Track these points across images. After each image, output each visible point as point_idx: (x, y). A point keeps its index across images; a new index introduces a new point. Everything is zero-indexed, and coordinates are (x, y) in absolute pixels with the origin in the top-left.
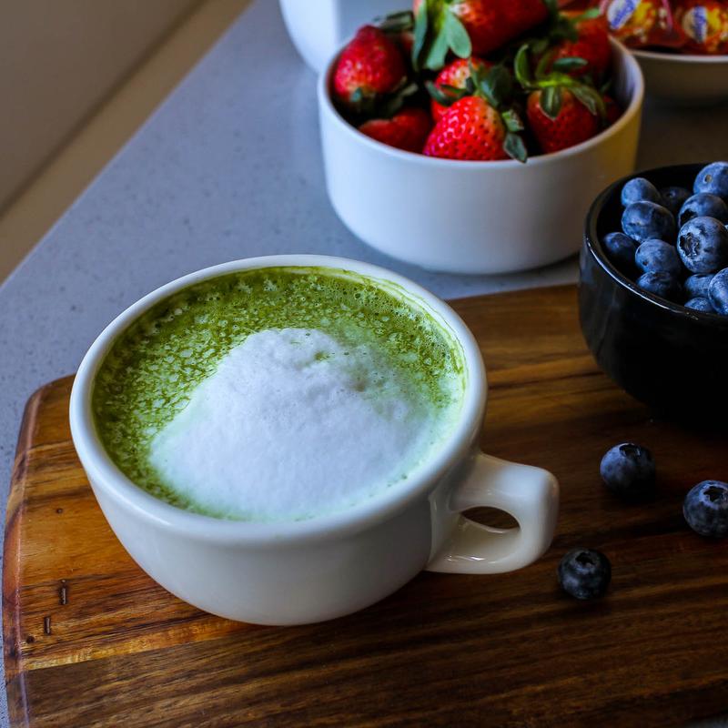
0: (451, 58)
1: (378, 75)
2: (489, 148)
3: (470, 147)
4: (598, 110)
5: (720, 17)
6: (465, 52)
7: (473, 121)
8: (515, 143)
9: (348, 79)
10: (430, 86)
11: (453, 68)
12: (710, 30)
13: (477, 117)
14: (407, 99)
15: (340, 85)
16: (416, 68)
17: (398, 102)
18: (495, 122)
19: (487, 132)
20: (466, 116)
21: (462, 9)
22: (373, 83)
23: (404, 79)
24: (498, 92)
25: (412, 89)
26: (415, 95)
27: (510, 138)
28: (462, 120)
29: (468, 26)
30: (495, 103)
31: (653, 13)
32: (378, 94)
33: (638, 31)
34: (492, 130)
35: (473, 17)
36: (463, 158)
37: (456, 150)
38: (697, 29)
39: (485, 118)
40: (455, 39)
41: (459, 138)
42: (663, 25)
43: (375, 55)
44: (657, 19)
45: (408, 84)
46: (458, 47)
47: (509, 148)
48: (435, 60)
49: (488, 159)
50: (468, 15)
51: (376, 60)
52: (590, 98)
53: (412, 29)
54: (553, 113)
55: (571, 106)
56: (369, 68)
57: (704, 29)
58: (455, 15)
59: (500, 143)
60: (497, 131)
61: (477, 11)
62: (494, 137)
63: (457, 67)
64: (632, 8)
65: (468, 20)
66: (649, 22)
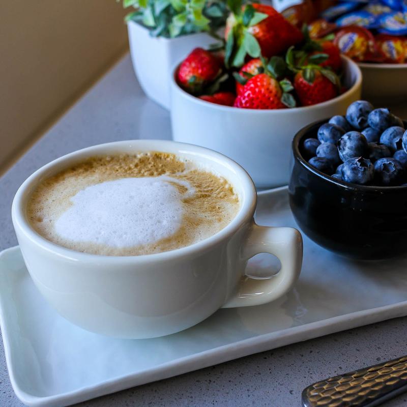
0: (248, 59)
1: (205, 69)
2: (273, 102)
3: (261, 102)
4: (337, 82)
5: (402, 45)
6: (257, 53)
7: (263, 86)
8: (288, 98)
9: (187, 73)
10: (236, 75)
11: (249, 64)
12: (398, 53)
13: (265, 83)
14: (222, 84)
15: (182, 77)
16: (227, 66)
17: (217, 86)
18: (276, 87)
19: (271, 92)
20: (259, 84)
21: (254, 30)
22: (202, 74)
23: (220, 71)
24: (277, 69)
25: (225, 77)
26: (227, 81)
27: (285, 95)
28: (256, 86)
29: (259, 39)
30: (276, 75)
31: (365, 43)
32: (204, 82)
33: (358, 53)
34: (274, 91)
35: (261, 34)
36: (257, 108)
37: (253, 104)
38: (391, 52)
39: (270, 84)
40: (251, 47)
41: (254, 96)
42: (372, 50)
43: (202, 59)
44: (368, 47)
45: (222, 74)
46: (252, 52)
47: (285, 100)
48: (239, 60)
49: (272, 108)
50: (258, 33)
51: (204, 61)
52: (332, 77)
53: (224, 48)
54: (310, 80)
55: (320, 79)
56: (199, 66)
57: (394, 53)
58: (250, 34)
59: (279, 99)
60: (277, 92)
61: (263, 31)
62: (276, 96)
63: (252, 63)
64: (353, 42)
65: (258, 36)
66: (363, 49)
